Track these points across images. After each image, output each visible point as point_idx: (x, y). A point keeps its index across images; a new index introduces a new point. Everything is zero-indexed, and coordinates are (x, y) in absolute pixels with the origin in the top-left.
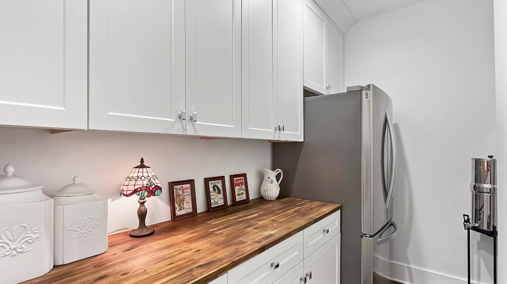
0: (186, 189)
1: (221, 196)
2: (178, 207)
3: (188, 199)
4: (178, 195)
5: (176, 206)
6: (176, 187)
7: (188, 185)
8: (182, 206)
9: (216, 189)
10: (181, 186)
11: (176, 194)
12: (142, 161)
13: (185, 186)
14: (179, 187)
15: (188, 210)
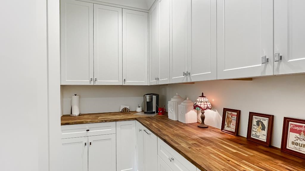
0: (234, 115)
1: (265, 132)
2: (227, 125)
3: (234, 122)
4: (228, 118)
5: (226, 123)
6: (228, 112)
7: (236, 114)
8: (229, 125)
9: (260, 125)
10: (231, 112)
11: (227, 117)
12: (203, 94)
13: (233, 113)
14: (230, 112)
15: (232, 130)
